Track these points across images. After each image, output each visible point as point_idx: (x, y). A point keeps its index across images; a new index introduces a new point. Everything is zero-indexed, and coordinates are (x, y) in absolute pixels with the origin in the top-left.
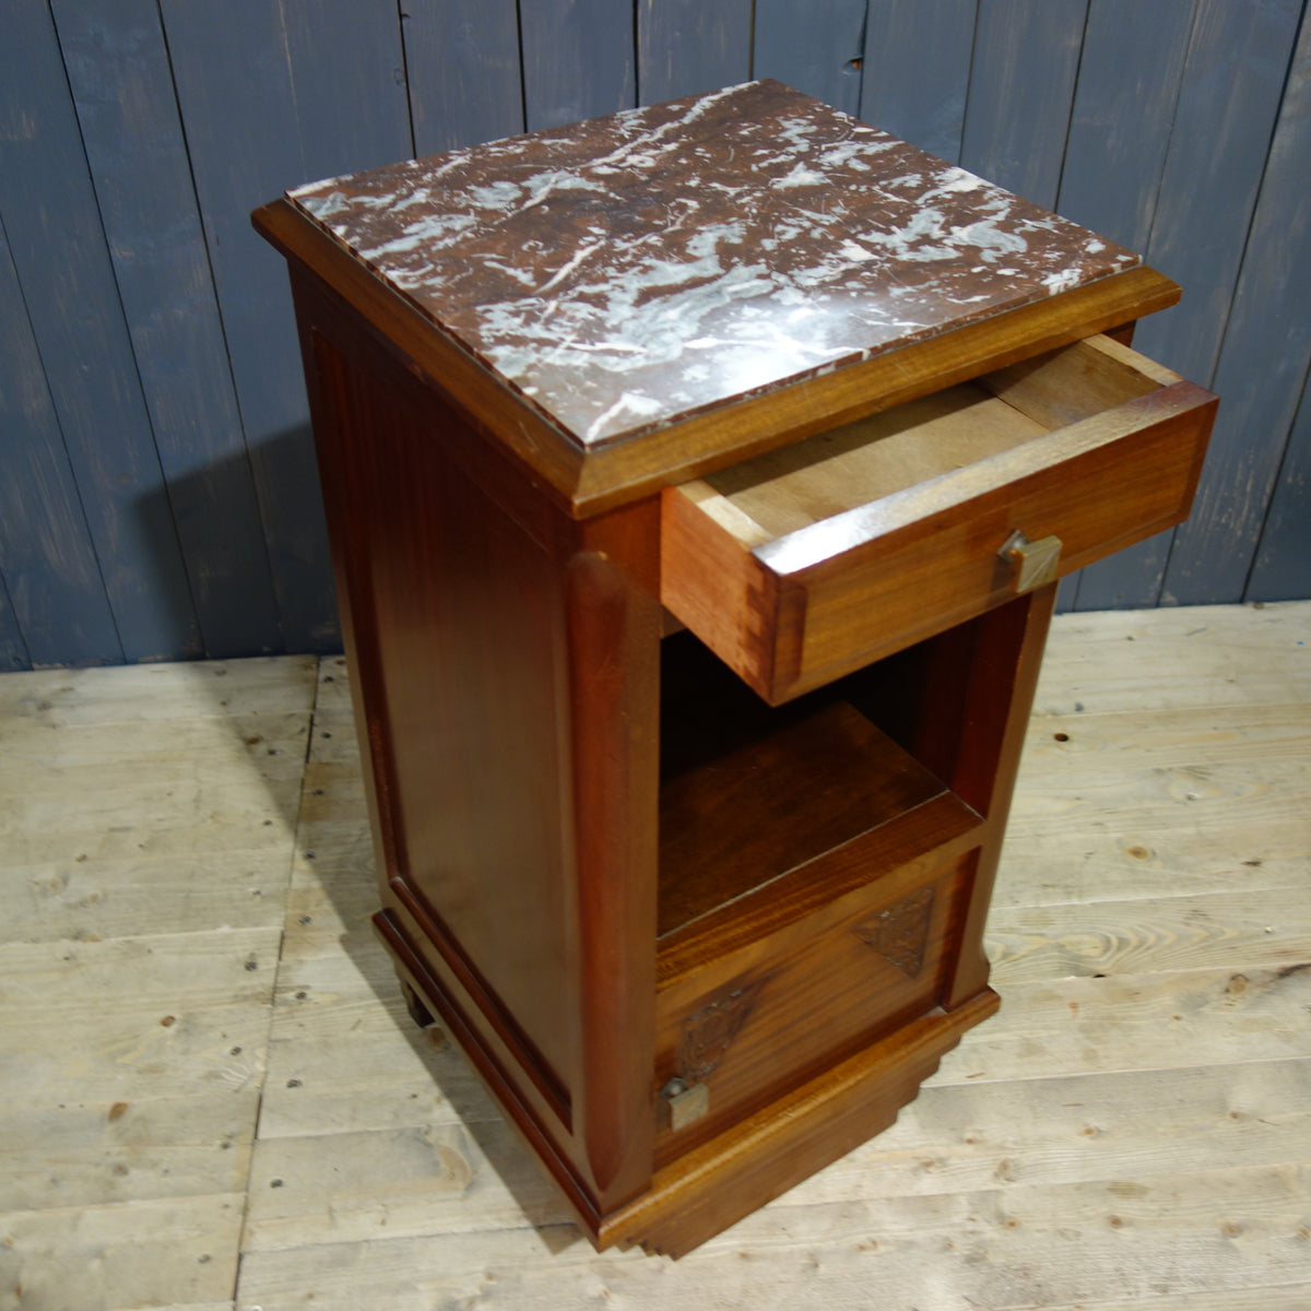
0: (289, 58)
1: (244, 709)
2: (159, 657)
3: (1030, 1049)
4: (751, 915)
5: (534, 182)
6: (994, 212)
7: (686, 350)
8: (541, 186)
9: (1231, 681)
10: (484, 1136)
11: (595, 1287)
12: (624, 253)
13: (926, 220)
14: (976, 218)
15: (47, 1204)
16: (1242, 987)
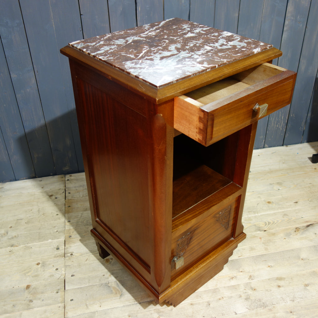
0: (54, 26)
1: (47, 189)
2: (24, 178)
3: (252, 249)
4: (191, 213)
5: (128, 39)
6: (237, 39)
7: (175, 68)
8: (130, 40)
9: (284, 163)
10: (123, 283)
11: (156, 316)
12: (154, 51)
13: (221, 41)
14: (233, 40)
15: (12, 312)
16: (299, 230)
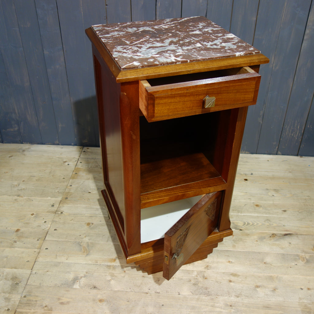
0: (82, 13)
1: (64, 156)
2: (50, 144)
11: (109, 278)
16: (274, 237)
